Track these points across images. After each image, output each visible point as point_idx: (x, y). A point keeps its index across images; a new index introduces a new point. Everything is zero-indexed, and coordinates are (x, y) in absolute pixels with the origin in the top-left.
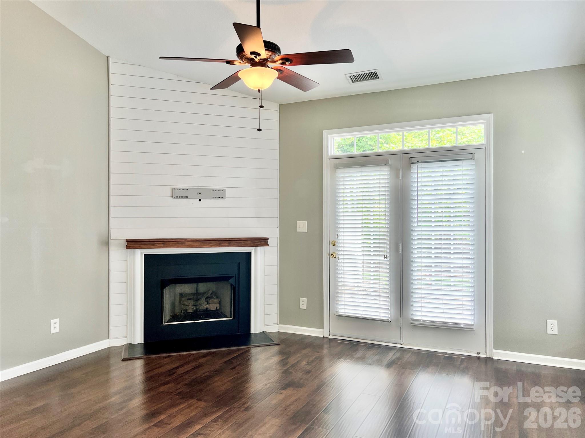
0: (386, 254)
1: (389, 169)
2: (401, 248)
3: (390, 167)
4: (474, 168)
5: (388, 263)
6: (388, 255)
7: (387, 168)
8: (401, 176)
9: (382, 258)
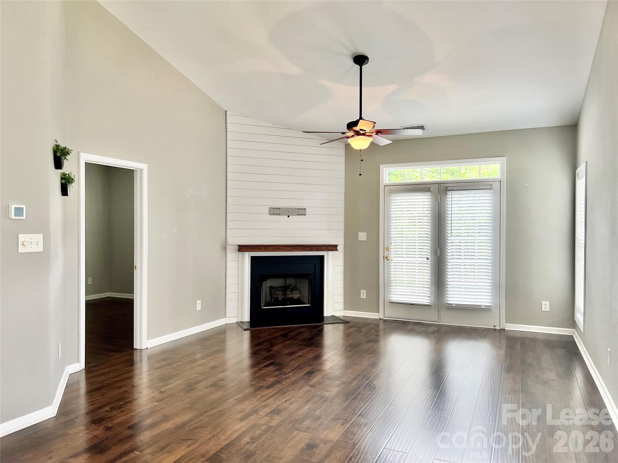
0: (428, 257)
1: (431, 194)
2: (439, 252)
3: (431, 193)
4: (492, 195)
5: (429, 263)
6: (429, 257)
7: (429, 194)
8: (439, 200)
9: (425, 259)
